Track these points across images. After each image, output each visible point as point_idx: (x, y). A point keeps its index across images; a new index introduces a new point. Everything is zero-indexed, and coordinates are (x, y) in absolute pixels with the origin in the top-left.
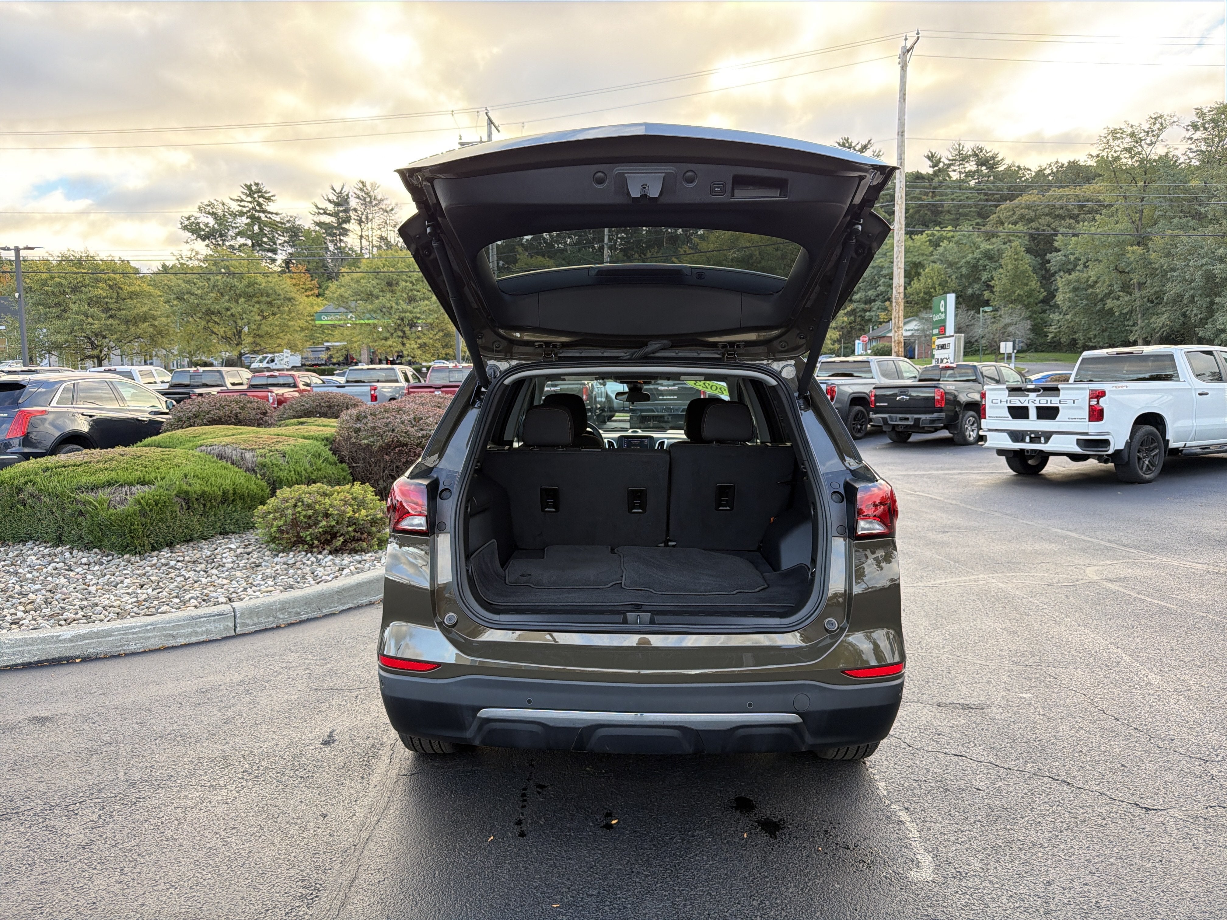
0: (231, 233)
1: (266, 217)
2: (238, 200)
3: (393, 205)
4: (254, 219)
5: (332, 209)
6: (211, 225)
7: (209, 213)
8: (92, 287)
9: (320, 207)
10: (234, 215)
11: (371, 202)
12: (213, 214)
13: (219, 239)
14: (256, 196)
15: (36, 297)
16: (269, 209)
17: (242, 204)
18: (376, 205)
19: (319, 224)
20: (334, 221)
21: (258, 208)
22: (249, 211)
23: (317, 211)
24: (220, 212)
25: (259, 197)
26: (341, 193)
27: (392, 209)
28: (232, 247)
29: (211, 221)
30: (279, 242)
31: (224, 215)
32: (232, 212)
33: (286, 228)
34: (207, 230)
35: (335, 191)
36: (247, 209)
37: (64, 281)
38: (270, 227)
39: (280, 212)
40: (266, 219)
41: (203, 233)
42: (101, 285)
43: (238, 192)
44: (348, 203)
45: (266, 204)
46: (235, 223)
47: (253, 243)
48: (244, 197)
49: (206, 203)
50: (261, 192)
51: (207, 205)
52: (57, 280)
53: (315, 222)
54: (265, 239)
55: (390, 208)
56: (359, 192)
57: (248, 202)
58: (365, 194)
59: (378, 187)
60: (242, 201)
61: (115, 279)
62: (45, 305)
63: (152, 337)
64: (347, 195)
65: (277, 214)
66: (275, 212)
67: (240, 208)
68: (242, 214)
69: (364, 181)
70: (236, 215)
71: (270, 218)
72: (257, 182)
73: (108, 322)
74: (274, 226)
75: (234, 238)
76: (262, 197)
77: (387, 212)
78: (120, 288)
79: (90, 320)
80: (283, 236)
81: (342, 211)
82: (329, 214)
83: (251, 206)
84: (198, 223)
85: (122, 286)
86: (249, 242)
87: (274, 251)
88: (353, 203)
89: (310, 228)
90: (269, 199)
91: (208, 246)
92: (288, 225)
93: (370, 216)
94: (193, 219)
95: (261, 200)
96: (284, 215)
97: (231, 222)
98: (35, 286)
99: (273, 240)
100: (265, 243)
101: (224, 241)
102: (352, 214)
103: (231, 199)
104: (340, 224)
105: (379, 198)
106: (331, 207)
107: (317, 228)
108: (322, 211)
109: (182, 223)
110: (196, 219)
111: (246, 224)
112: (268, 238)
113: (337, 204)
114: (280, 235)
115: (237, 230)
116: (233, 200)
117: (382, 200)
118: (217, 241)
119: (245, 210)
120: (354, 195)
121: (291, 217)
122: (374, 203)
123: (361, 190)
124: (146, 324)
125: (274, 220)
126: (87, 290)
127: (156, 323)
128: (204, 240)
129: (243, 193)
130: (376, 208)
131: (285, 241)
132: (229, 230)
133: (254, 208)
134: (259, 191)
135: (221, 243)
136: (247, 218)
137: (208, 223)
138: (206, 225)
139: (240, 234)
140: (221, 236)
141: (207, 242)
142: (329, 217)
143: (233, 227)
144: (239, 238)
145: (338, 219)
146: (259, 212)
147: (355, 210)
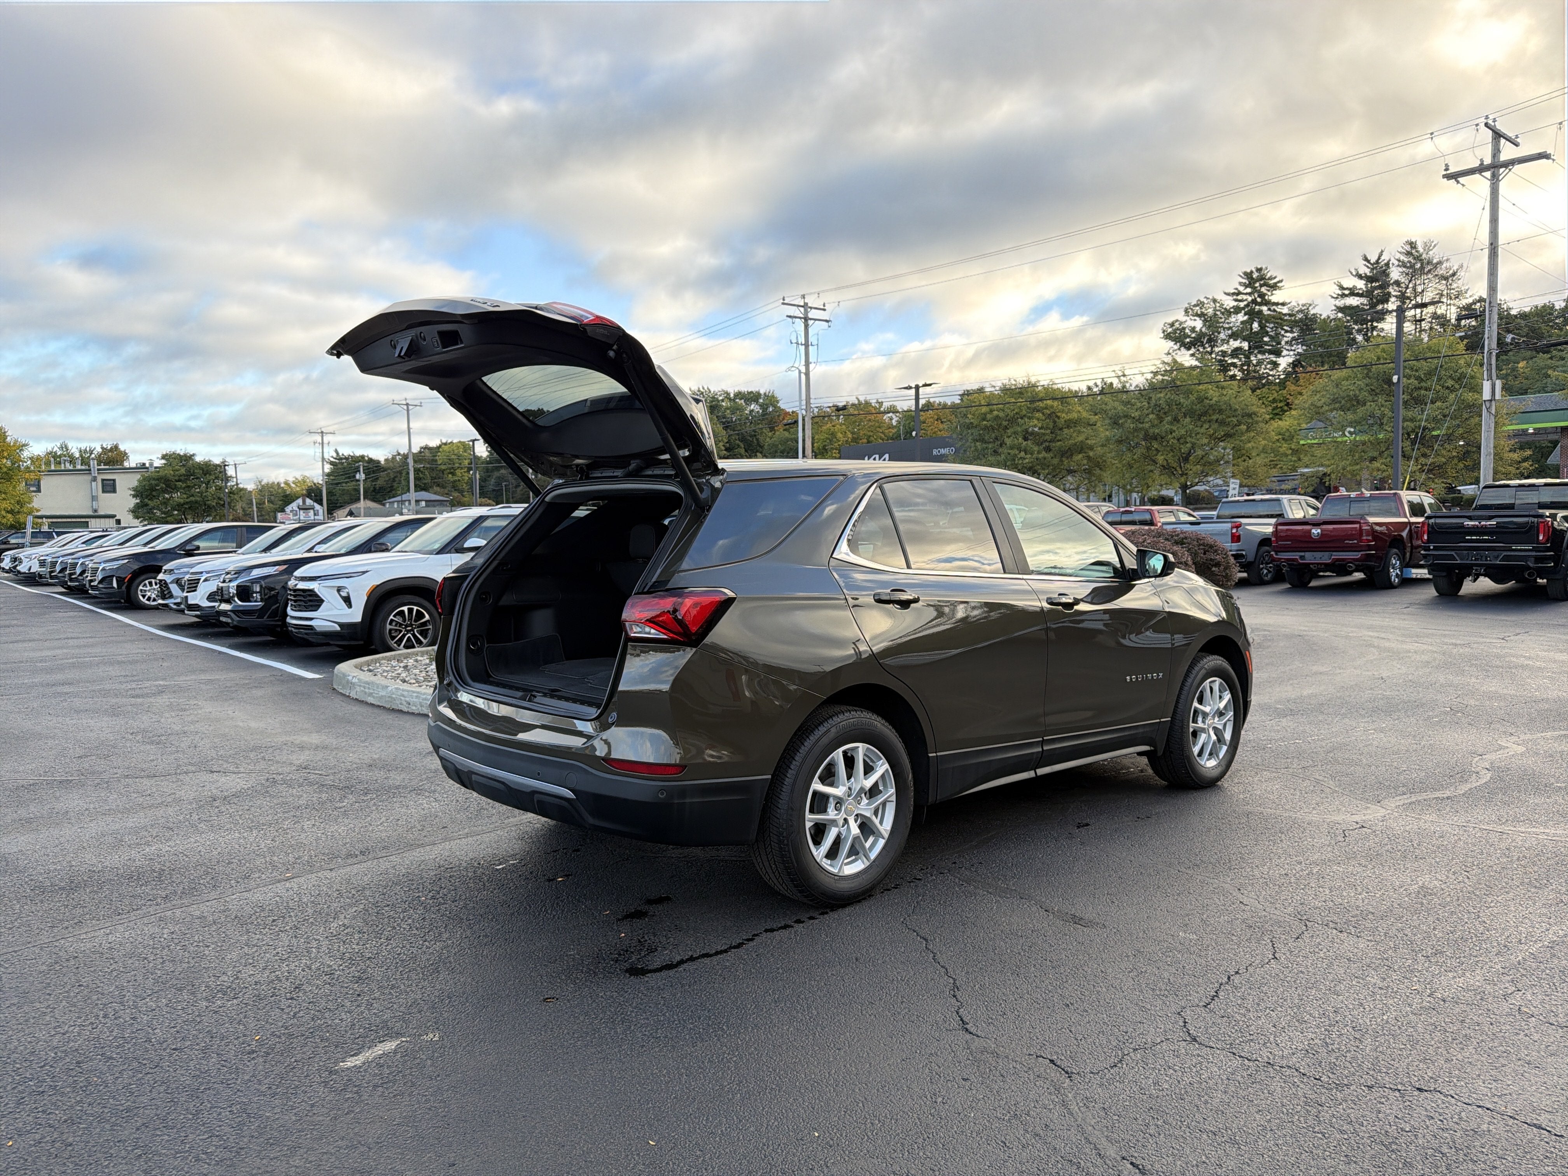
0: (1222, 336)
1: (1269, 309)
2: (1233, 294)
3: (1455, 268)
4: (1253, 315)
5: (1363, 287)
6: (1198, 329)
7: (1197, 315)
8: (1029, 418)
9: (1345, 286)
10: (1228, 313)
11: (1422, 268)
12: (1201, 315)
13: (1207, 346)
14: (1257, 285)
15: (975, 432)
16: (1274, 299)
17: (1239, 297)
18: (1429, 271)
19: (1340, 309)
20: (1365, 302)
21: (1259, 300)
22: (1247, 305)
23: (1340, 293)
24: (1210, 311)
25: (1261, 286)
26: (1377, 262)
27: (1454, 274)
28: (1224, 354)
29: (1198, 324)
30: (1286, 339)
31: (1215, 314)
32: (1226, 309)
33: (1295, 321)
34: (1193, 335)
35: (1368, 261)
36: (1245, 303)
37: (1001, 414)
38: (1274, 323)
39: (1288, 301)
40: (1269, 312)
41: (1188, 340)
42: (1037, 415)
43: (1235, 282)
44: (1388, 275)
45: (1269, 293)
46: (1228, 323)
47: (1250, 347)
48: (1241, 289)
49: (1194, 302)
50: (1264, 279)
51: (1195, 306)
52: (995, 413)
53: (1338, 308)
54: (1266, 339)
55: (1451, 272)
56: (1402, 258)
57: (1246, 294)
58: (1414, 259)
59: (1435, 246)
60: (1239, 293)
61: (1052, 407)
62: (983, 441)
63: (1089, 472)
64: (1387, 264)
65: (1283, 304)
66: (1281, 301)
67: (1235, 304)
68: (1237, 310)
69: (1413, 240)
70: (1231, 312)
71: (1274, 311)
72: (1259, 267)
73: (1040, 456)
74: (1279, 320)
75: (1225, 342)
76: (1265, 285)
77: (1446, 279)
78: (1058, 417)
79: (1022, 454)
80: (1291, 332)
81: (1376, 288)
82: (1358, 295)
83: (1250, 299)
84: (1184, 328)
85: (1059, 414)
86: (1245, 345)
87: (1278, 353)
88: (1395, 274)
89: (1329, 317)
90: (1274, 287)
91: (1192, 355)
92: (1300, 316)
93: (1419, 289)
94: (1177, 325)
95: (1264, 289)
96: (1294, 304)
97: (1224, 323)
98: (975, 422)
99: (1276, 339)
100: (1266, 344)
101: (1212, 347)
102: (1393, 291)
103: (1225, 293)
104: (1373, 306)
105: (1435, 261)
106: (1361, 285)
107: (1340, 315)
108: (1347, 292)
109: (1164, 332)
110: (1181, 323)
111: (1242, 323)
112: (1270, 337)
113: (1369, 279)
114: (1286, 331)
115: (1230, 332)
116: (1228, 294)
117: (1440, 263)
118: (1204, 348)
119: (1242, 304)
120: (1396, 263)
121: (1303, 305)
122: (1426, 270)
123: (1408, 254)
124: (1080, 456)
125: (1280, 313)
126: (1023, 421)
127: (1091, 454)
128: (1189, 349)
129: (1240, 284)
130: (1430, 276)
131: (1293, 339)
132: (1219, 333)
133: (1254, 301)
134: (1262, 278)
135: (1209, 349)
136: (1245, 314)
137: (1194, 328)
138: (1193, 330)
139: (1234, 336)
140: (1210, 341)
141: (1192, 351)
142: (1358, 298)
143: (1224, 329)
144: (1232, 342)
145: (1371, 299)
146: (1260, 304)
147: (1397, 283)
